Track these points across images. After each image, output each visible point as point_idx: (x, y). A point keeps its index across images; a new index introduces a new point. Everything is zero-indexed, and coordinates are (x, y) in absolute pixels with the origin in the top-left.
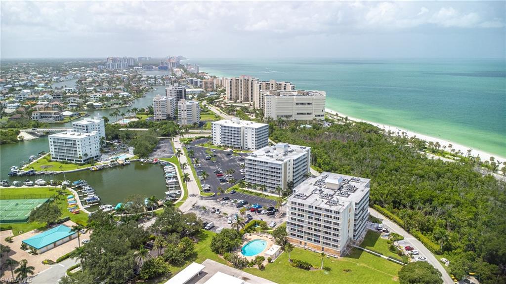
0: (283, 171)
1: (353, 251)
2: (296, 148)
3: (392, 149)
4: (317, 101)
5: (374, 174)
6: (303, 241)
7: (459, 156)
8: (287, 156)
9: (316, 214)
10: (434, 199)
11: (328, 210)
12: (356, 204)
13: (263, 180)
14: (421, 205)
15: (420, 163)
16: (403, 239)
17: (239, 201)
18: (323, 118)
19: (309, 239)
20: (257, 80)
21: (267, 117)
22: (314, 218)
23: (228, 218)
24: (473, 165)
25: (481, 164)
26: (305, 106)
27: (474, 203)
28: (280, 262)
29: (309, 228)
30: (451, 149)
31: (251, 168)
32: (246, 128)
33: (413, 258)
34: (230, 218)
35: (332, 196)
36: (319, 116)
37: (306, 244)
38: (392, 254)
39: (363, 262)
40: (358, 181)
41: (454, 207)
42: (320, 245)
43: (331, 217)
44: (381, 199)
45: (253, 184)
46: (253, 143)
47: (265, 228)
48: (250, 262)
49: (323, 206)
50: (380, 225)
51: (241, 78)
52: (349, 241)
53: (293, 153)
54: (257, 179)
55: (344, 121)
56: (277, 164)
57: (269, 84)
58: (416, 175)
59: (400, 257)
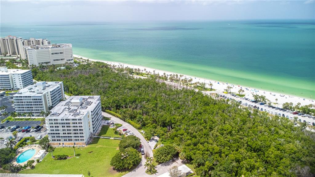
0: (43, 100)
1: (94, 140)
2: (52, 84)
3: (115, 76)
4: (66, 51)
5: (105, 92)
6: (61, 142)
7: (150, 75)
8: (45, 90)
9: (67, 123)
10: (136, 100)
11: (74, 120)
12: (92, 112)
13: (30, 109)
14: (130, 104)
15: (130, 82)
16: (122, 126)
17: (12, 127)
18: (72, 62)
19: (65, 140)
20: (20, 39)
21: (31, 65)
22: (66, 127)
23: (4, 141)
24: (156, 78)
25: (160, 77)
26: (58, 55)
27: (155, 98)
28: (46, 160)
29: (64, 133)
30: (146, 71)
31: (19, 102)
32: (13, 75)
33: (127, 135)
34: (6, 140)
35: (76, 110)
36: (69, 60)
37: (63, 143)
38: (116, 136)
39: (100, 144)
40: (93, 98)
41: (146, 103)
42: (73, 142)
43: (76, 123)
44: (109, 106)
45: (23, 113)
46: (21, 84)
47: (33, 141)
48: (23, 166)
49: (71, 117)
50: (109, 121)
51: (6, 38)
52: (91, 134)
53: (50, 87)
54: (25, 109)
55: (87, 62)
56: (38, 96)
57: (30, 41)
58: (128, 88)
59: (120, 136)
